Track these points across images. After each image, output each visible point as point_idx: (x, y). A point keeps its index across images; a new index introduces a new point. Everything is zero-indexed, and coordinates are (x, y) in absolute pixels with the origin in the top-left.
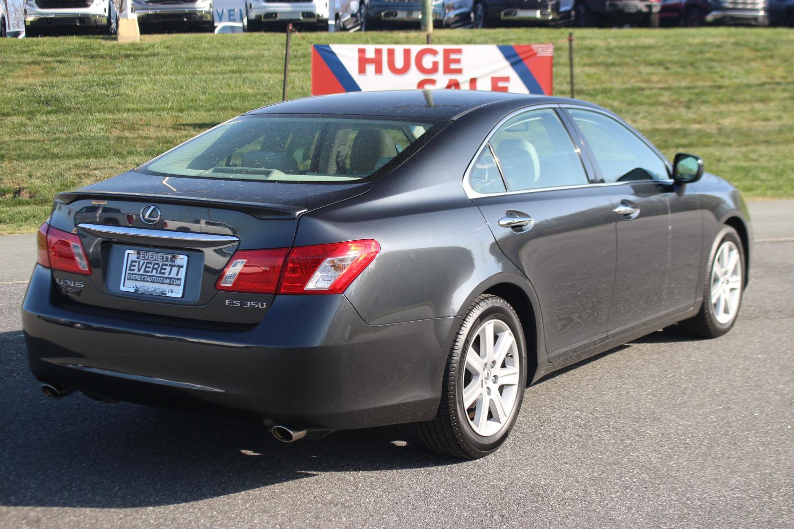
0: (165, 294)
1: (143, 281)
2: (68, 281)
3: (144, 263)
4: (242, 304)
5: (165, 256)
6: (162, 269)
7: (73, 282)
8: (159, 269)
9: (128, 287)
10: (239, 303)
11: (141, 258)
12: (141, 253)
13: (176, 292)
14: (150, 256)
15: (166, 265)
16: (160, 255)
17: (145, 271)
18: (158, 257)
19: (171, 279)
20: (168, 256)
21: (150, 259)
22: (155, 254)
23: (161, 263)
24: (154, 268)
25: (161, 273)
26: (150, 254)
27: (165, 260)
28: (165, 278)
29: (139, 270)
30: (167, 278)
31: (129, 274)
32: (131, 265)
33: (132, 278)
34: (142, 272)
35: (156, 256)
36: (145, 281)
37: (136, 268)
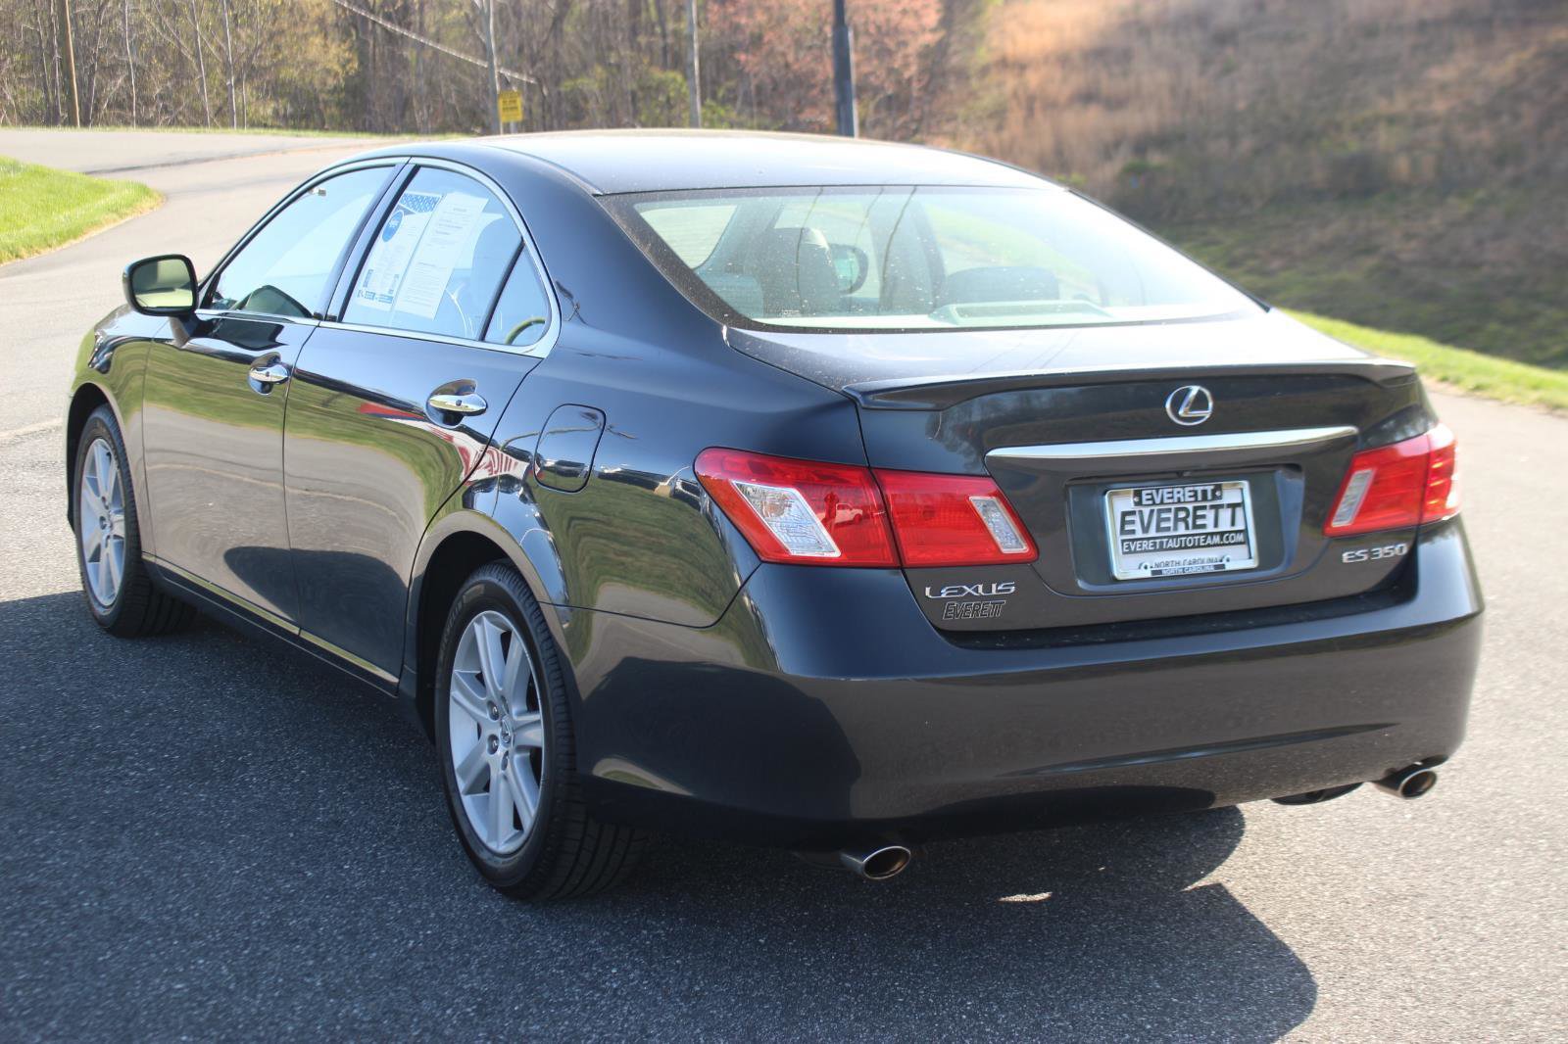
0: (1223, 566)
1: (1162, 549)
2: (965, 587)
3: (1152, 511)
4: (1370, 555)
5: (1199, 489)
6: (1196, 517)
7: (980, 587)
8: (1190, 520)
9: (1127, 567)
10: (1365, 553)
11: (1144, 502)
12: (1144, 493)
13: (1240, 559)
14: (1166, 496)
15: (1204, 508)
16: (1187, 489)
17: (1159, 529)
18: (1184, 495)
19: (1222, 534)
20: (1206, 488)
21: (1166, 501)
22: (1176, 490)
23: (1190, 507)
24: (1177, 520)
25: (1195, 526)
26: (1166, 490)
27: (1200, 498)
28: (1207, 534)
29: (1145, 529)
30: (1212, 534)
31: (1123, 541)
32: (1123, 523)
33: (1133, 548)
34: (1153, 533)
35: (1179, 492)
36: (1167, 550)
37: (1137, 527)
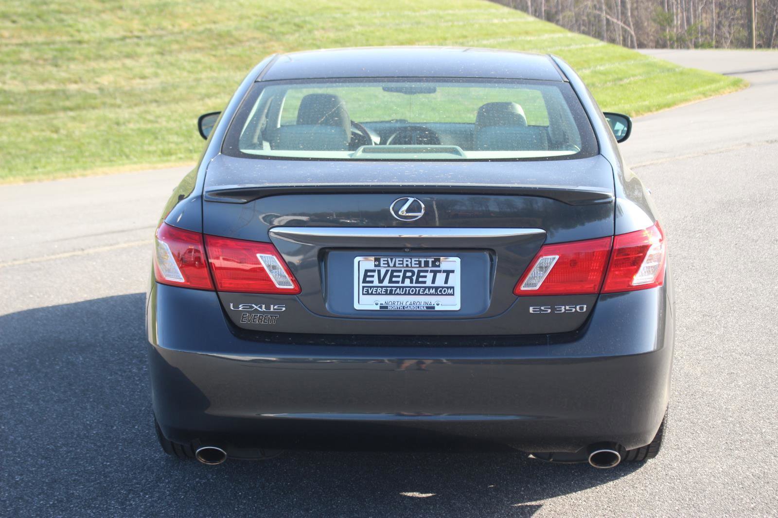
0: (434, 308)
1: (391, 294)
2: (253, 305)
3: (387, 271)
4: (553, 309)
5: (423, 260)
6: (419, 276)
7: (264, 306)
8: (414, 278)
9: (365, 303)
10: (549, 308)
11: (382, 265)
12: (382, 260)
13: (452, 303)
14: (397, 262)
15: (427, 271)
16: (413, 260)
17: (390, 281)
18: (411, 263)
19: (437, 288)
20: (428, 259)
21: (397, 265)
22: (405, 260)
23: (416, 270)
24: (404, 277)
25: (417, 282)
26: (397, 259)
27: (423, 265)
28: (425, 288)
29: (381, 281)
30: (429, 288)
31: (363, 287)
32: (366, 276)
33: (370, 292)
34: (386, 283)
35: (407, 261)
36: (395, 294)
37: (376, 279)
